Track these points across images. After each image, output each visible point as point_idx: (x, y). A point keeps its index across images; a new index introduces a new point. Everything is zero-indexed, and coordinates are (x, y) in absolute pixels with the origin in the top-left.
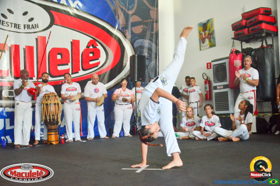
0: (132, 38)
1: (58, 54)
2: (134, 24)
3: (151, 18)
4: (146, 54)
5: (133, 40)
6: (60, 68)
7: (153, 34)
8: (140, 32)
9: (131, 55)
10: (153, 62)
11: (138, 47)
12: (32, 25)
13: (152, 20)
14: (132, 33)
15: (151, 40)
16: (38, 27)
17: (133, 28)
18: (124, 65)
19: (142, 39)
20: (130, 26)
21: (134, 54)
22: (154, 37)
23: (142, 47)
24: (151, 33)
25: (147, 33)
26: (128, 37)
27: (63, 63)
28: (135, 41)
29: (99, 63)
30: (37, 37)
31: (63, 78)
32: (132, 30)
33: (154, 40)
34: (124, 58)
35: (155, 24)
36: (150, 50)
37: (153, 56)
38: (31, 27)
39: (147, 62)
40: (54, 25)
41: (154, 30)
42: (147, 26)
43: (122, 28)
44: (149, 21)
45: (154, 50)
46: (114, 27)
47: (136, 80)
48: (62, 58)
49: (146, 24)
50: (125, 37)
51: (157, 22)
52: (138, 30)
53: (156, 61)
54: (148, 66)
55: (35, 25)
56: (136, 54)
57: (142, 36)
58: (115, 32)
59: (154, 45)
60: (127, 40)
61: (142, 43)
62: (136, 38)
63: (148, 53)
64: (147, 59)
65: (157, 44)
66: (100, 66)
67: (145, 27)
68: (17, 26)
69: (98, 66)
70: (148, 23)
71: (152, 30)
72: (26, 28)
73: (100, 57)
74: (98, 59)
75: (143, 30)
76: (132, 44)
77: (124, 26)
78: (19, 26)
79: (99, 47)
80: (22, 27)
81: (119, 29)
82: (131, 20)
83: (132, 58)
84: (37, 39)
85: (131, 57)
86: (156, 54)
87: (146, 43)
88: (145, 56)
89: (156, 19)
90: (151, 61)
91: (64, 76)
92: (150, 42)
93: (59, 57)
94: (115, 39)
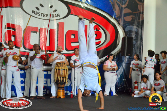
0: (124, 25)
1: (72, 35)
2: (126, 15)
3: (138, 11)
4: (134, 36)
5: (125, 26)
6: (73, 45)
7: (139, 22)
8: (130, 20)
9: (123, 37)
10: (139, 42)
11: (128, 31)
12: (56, 15)
13: (139, 12)
14: (124, 21)
15: (138, 26)
16: (59, 16)
17: (125, 18)
18: (117, 44)
19: (131, 25)
20: (123, 16)
21: (125, 36)
22: (140, 24)
23: (131, 31)
24: (138, 21)
25: (135, 21)
26: (121, 24)
27: (75, 41)
28: (126, 27)
29: (100, 42)
30: (58, 23)
31: (73, 52)
32: (124, 19)
33: (140, 26)
34: (118, 39)
35: (141, 15)
36: (137, 33)
37: (139, 38)
38: (54, 16)
39: (134, 42)
40: (70, 15)
41: (141, 19)
42: (135, 16)
43: (117, 17)
44: (137, 12)
45: (140, 34)
46: (112, 16)
47: (126, 55)
48: (74, 37)
49: (135, 15)
50: (119, 24)
51: (143, 13)
52: (129, 19)
53: (141, 41)
54: (135, 45)
55: (57, 14)
56: (126, 36)
57: (132, 23)
58: (112, 20)
59: (140, 30)
60: (120, 26)
61: (131, 28)
62: (127, 24)
63: (136, 36)
64: (135, 40)
65: (142, 29)
66: (100, 44)
67: (134, 17)
68: (46, 16)
69: (99, 44)
70: (136, 13)
71: (139, 19)
72: (51, 17)
73: (101, 38)
74: (100, 39)
75: (132, 19)
76: (124, 29)
77: (119, 16)
78: (47, 16)
79: (101, 30)
80: (49, 16)
81: (115, 18)
82: (124, 12)
83: (124, 39)
84: (58, 24)
85: (122, 38)
86: (141, 36)
87: (134, 28)
88: (133, 38)
89: (142, 11)
90: (137, 41)
91: (74, 50)
92: (137, 28)
93: (72, 37)
94: (112, 25)
